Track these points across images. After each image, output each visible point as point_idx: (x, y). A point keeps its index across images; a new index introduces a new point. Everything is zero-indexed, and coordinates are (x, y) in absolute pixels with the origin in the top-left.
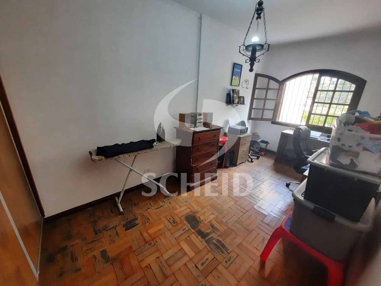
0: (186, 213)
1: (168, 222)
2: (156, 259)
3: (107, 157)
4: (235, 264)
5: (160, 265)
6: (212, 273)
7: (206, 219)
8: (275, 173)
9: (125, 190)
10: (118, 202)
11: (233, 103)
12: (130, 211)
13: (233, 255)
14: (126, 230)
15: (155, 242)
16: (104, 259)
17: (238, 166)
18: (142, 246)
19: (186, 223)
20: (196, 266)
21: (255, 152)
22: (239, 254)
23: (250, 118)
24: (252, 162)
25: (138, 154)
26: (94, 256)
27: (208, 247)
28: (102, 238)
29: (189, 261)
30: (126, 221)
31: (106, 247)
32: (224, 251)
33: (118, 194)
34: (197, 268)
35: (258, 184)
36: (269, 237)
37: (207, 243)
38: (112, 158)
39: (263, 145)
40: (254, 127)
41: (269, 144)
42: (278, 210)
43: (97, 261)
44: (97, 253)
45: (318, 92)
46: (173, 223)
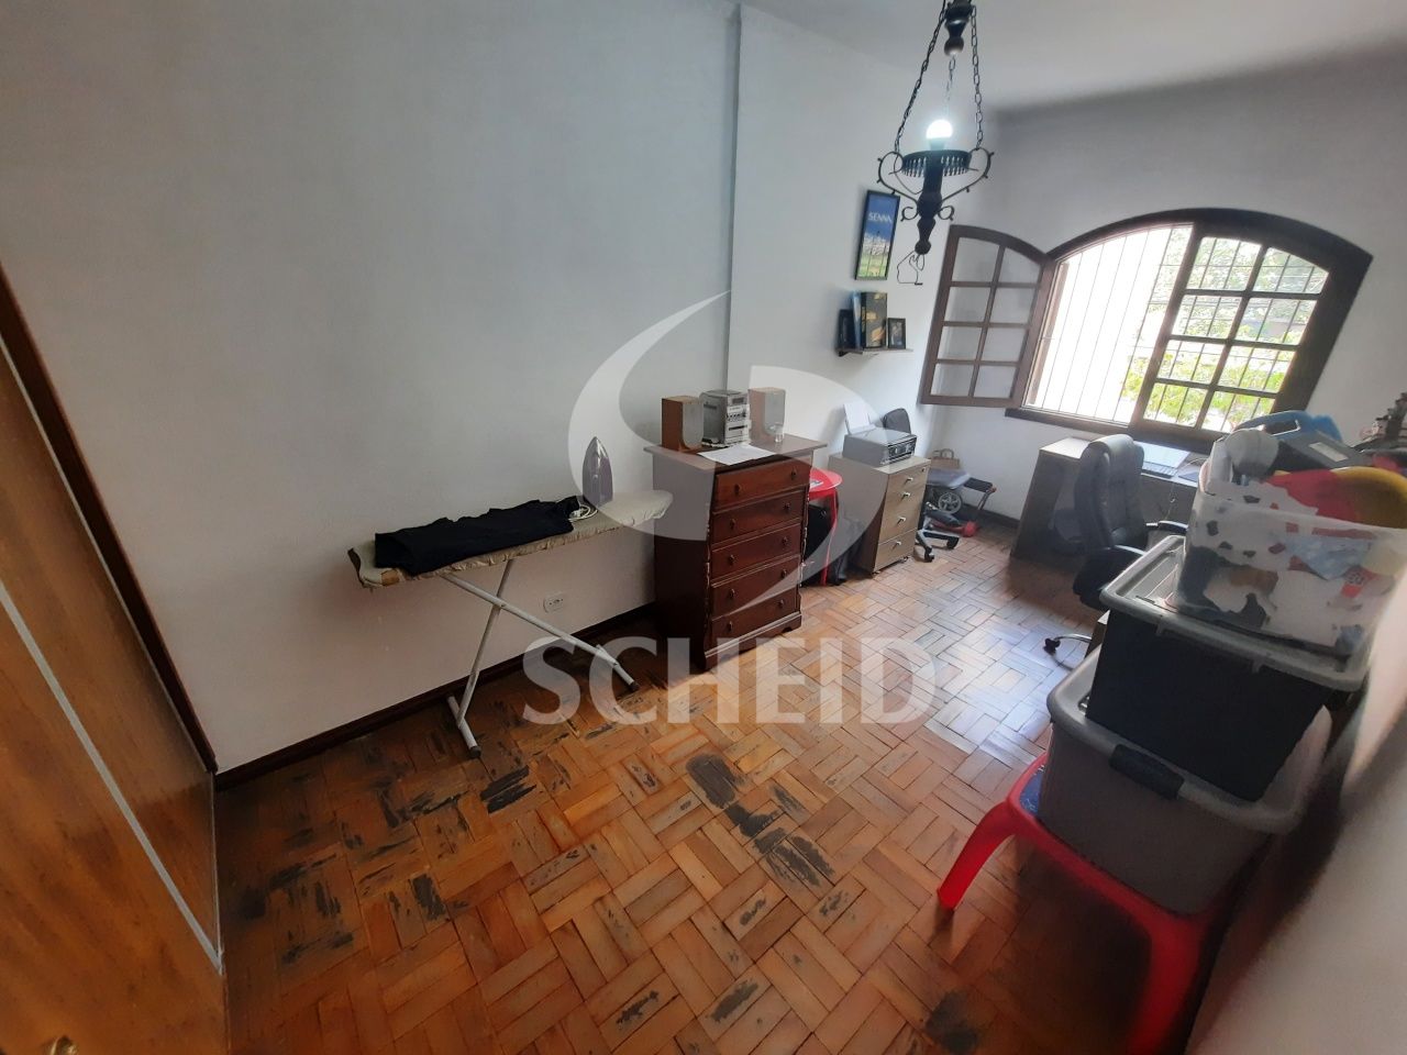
0: (693, 749)
1: (632, 781)
2: (593, 905)
3: (412, 571)
4: (854, 917)
5: (608, 922)
6: (777, 946)
7: (760, 769)
8: (1008, 602)
9: (481, 673)
10: (459, 718)
11: (864, 346)
12: (500, 744)
13: (848, 889)
14: (491, 809)
15: (590, 850)
16: (423, 906)
17: (877, 577)
18: (547, 862)
19: (690, 782)
20: (724, 924)
21: (944, 523)
22: (866, 886)
23: (925, 397)
24: (929, 559)
25: (519, 554)
26: (392, 897)
27: (764, 864)
28: (413, 837)
29: (701, 909)
30: (491, 779)
31: (428, 867)
32: (819, 877)
33: (457, 688)
34: (729, 935)
35: (947, 641)
36: (969, 830)
37: (762, 851)
38: (428, 574)
39: (973, 497)
40: (940, 429)
41: (994, 491)
42: (1011, 735)
43: (403, 910)
44: (400, 886)
45: (1186, 297)
46: (646, 783)
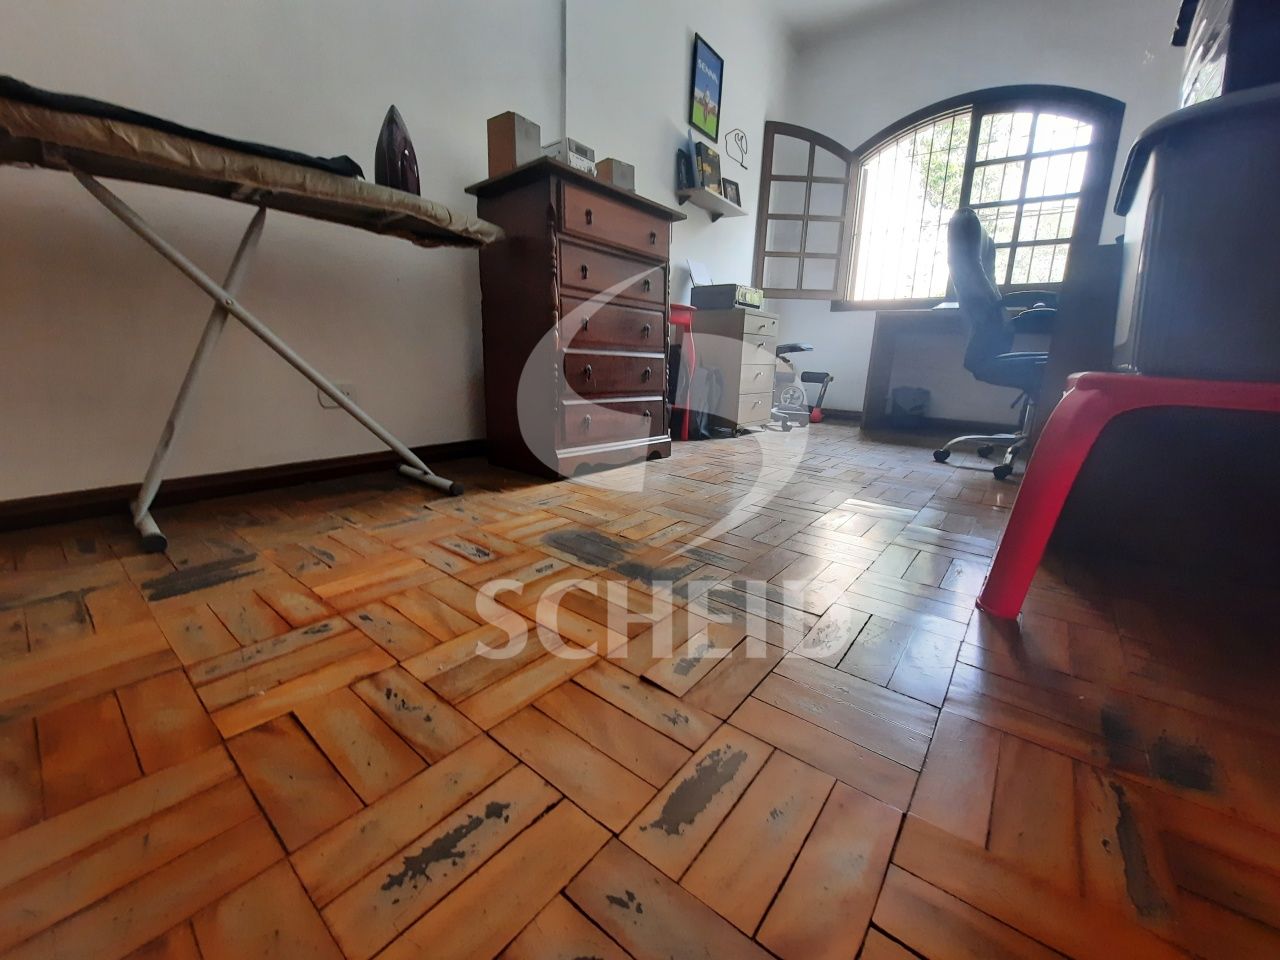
1: (449, 555)
5: (382, 705)
7: (656, 536)
10: (140, 511)
14: (152, 598)
15: (356, 620)
18: (257, 642)
19: (550, 551)
20: (642, 679)
22: (871, 613)
23: (759, 286)
29: (594, 666)
30: (176, 567)
41: (829, 381)
45: (976, 170)
46: (473, 555)
